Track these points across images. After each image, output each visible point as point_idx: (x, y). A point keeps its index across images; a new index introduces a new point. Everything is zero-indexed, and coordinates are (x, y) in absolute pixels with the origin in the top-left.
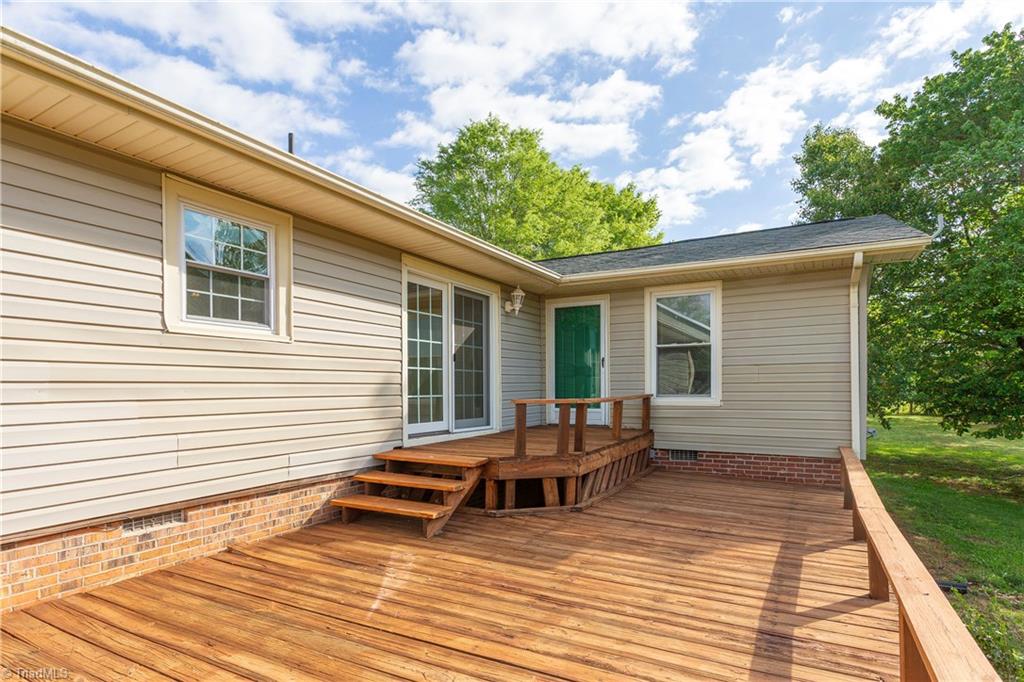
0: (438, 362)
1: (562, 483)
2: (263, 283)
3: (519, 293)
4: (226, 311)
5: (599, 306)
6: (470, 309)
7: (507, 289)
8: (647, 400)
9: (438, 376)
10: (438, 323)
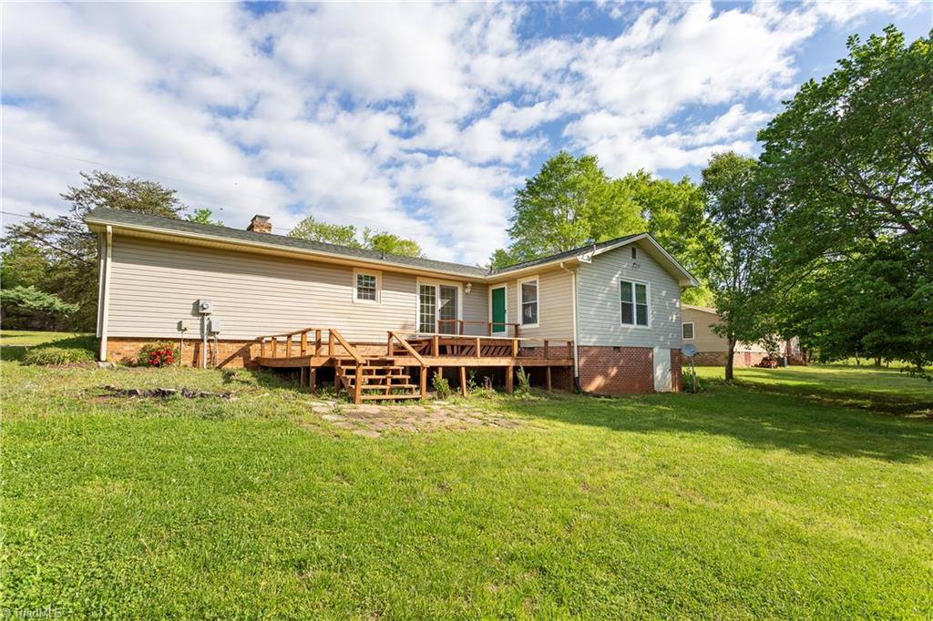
0: (433, 312)
1: (452, 347)
2: (374, 290)
3: (469, 285)
4: (366, 297)
5: (504, 288)
6: (448, 293)
7: (465, 284)
8: (517, 326)
9: (433, 317)
10: (433, 299)
